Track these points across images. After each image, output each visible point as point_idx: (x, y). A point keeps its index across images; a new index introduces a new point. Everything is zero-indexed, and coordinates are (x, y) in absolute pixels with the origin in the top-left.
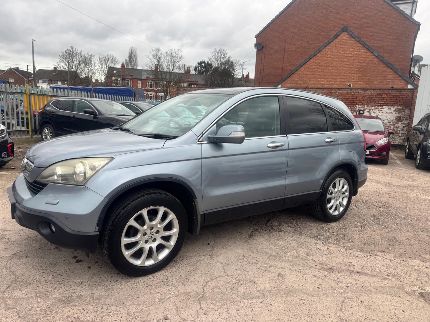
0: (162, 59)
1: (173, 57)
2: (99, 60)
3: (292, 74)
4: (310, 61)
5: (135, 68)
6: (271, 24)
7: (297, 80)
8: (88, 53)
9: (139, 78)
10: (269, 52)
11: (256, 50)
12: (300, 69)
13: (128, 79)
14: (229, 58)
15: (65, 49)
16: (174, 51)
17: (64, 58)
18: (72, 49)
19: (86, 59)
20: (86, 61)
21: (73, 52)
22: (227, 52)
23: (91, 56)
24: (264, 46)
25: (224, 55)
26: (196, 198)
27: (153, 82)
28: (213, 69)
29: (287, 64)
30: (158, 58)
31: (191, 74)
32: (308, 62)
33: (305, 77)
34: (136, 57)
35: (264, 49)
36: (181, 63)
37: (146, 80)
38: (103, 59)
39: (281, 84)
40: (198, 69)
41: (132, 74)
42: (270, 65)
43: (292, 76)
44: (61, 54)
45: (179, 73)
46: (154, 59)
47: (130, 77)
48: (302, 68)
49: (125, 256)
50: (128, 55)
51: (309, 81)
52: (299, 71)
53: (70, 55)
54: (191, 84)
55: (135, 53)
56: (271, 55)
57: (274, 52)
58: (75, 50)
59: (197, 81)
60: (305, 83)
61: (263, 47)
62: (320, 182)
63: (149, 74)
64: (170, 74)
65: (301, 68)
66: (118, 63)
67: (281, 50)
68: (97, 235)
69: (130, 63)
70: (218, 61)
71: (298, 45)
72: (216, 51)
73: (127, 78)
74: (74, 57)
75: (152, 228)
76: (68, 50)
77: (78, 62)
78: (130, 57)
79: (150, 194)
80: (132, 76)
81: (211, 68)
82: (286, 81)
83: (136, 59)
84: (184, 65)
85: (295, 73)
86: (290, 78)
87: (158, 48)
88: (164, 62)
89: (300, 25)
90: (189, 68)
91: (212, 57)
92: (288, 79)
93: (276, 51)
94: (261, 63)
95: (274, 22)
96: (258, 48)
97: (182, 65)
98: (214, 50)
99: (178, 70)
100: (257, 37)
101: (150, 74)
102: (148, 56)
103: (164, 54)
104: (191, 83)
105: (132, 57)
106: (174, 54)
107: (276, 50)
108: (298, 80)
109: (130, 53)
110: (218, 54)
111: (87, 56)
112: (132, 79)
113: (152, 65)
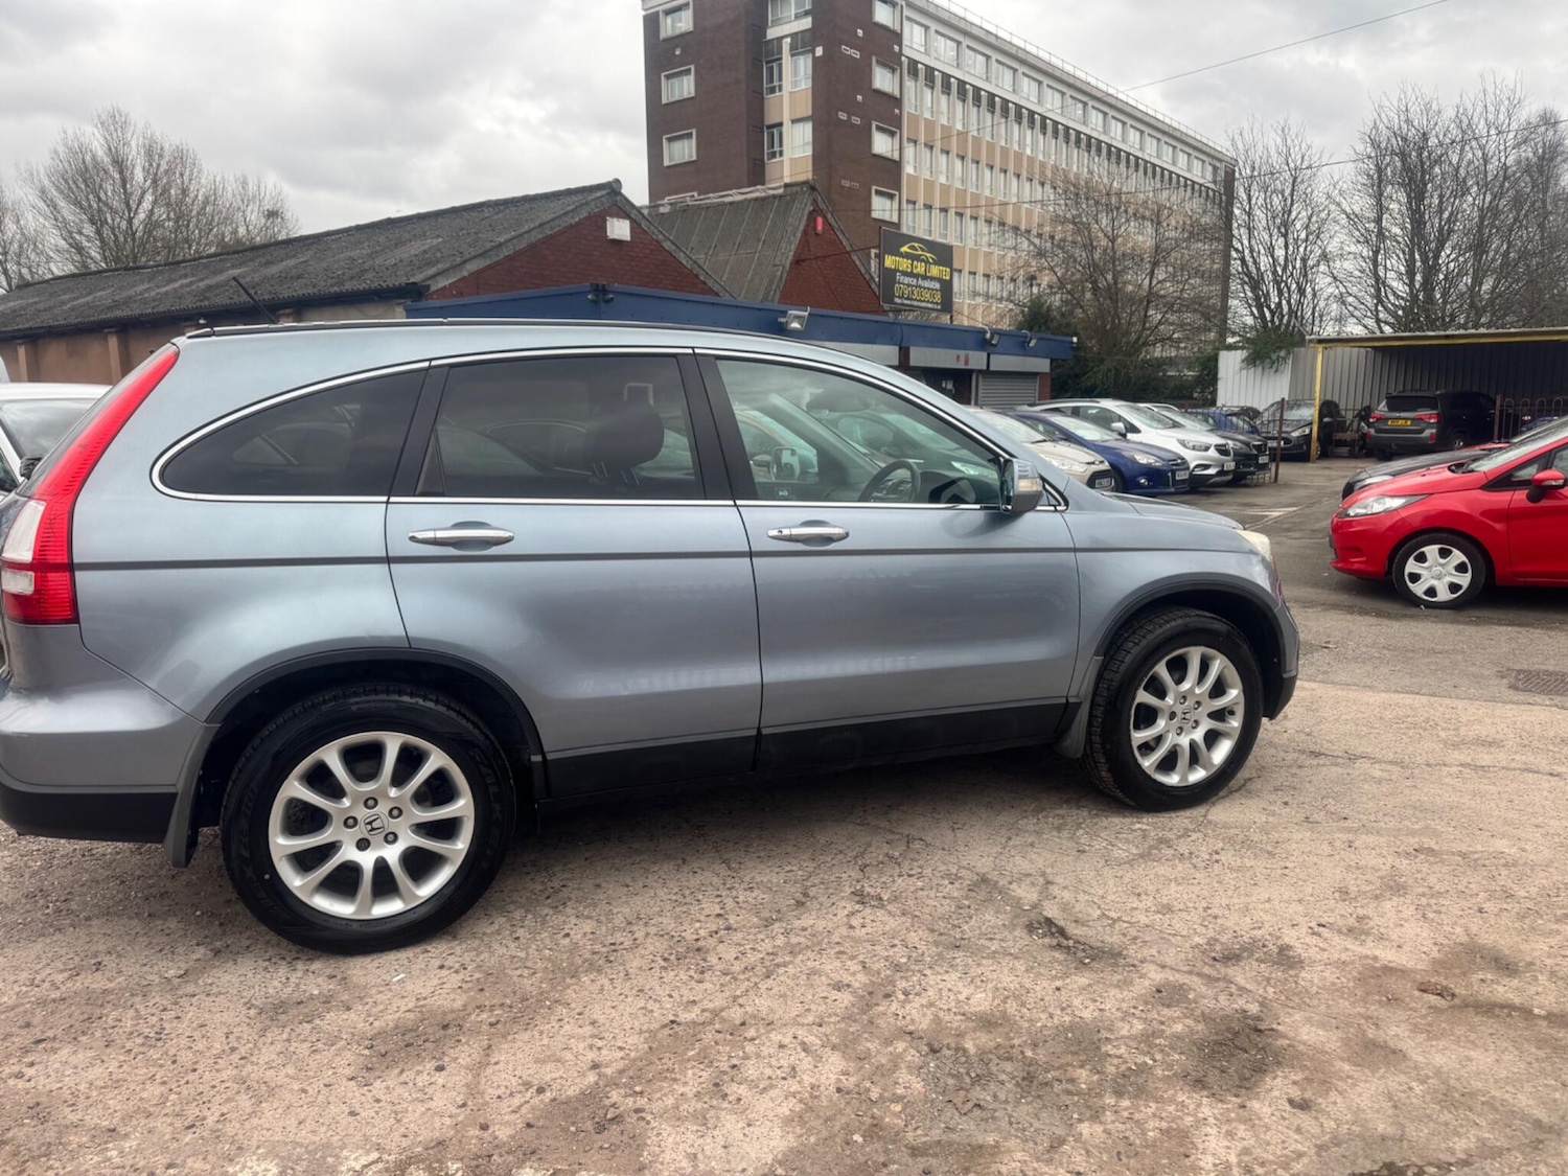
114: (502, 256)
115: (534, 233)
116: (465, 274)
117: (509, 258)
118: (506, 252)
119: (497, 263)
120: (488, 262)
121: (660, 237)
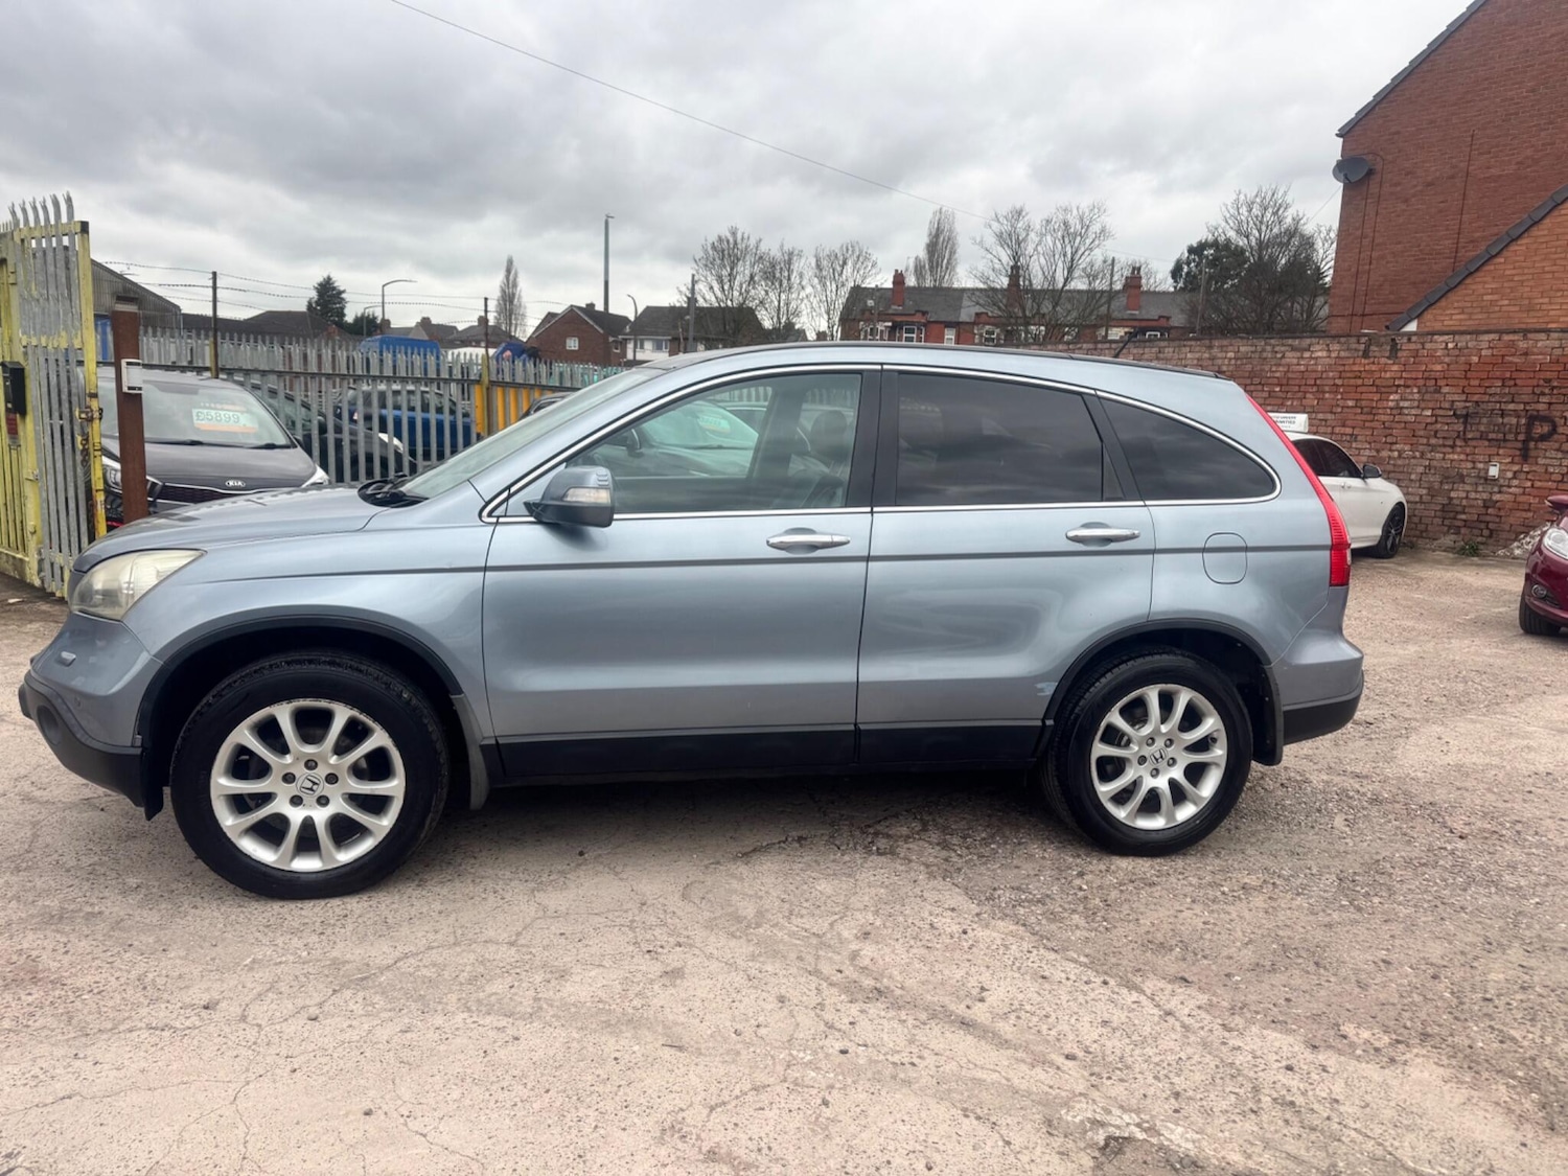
0: (1030, 249)
1: (1072, 235)
2: (814, 264)
3: (1471, 273)
4: (1556, 213)
5: (945, 285)
6: (1409, 74)
7: (1489, 297)
8: (782, 246)
9: (951, 318)
10: (1399, 189)
11: (1341, 185)
12: (1505, 253)
13: (913, 323)
14: (1296, 221)
15: (713, 238)
16: (1075, 212)
17: (709, 264)
18: (734, 234)
19: (773, 266)
20: (776, 272)
21: (736, 243)
22: (1289, 199)
23: (791, 254)
24: (1378, 167)
25: (1275, 213)
26: (460, 691)
27: (997, 331)
28: (1249, 270)
29: (1477, 235)
30: (1013, 241)
31: (1148, 292)
32: (1547, 221)
33: (1531, 283)
34: (954, 244)
35: (1376, 178)
36: (1098, 256)
37: (974, 324)
38: (825, 263)
39: (1418, 317)
40: (1186, 269)
41: (924, 309)
42: (1400, 243)
43: (1468, 281)
44: (700, 254)
45: (1088, 292)
46: (1000, 249)
47: (918, 318)
48: (1520, 247)
49: (225, 830)
50: (925, 240)
51: (1546, 300)
52: (1502, 260)
53: (725, 255)
54: (1143, 331)
55: (951, 231)
56: (1406, 201)
57: (1419, 188)
58: (743, 239)
59: (1168, 318)
60: (1530, 309)
61: (1370, 172)
62: (1042, 690)
63: (978, 303)
64: (1056, 295)
65: (1513, 247)
66: (874, 271)
67: (1452, 177)
68: (136, 756)
69: (931, 268)
70: (1247, 237)
71: (1529, 152)
72: (1242, 197)
73: (908, 323)
74: (738, 260)
75: (311, 764)
76: (720, 239)
77: (748, 278)
78: (933, 248)
79: (299, 662)
80: (924, 313)
81: (1240, 265)
82: (1443, 303)
83: (953, 253)
84: (1113, 260)
85: (1486, 268)
86: (1461, 291)
87: (1018, 207)
88: (1035, 257)
89: (1542, 63)
90: (1139, 269)
91: (1224, 224)
92: (1452, 297)
93: (1429, 184)
94: (1363, 236)
95: (1425, 67)
96: (1346, 177)
97: (1105, 262)
98: (1235, 197)
99: (1086, 280)
100: (1346, 133)
101: (981, 302)
102: (978, 240)
103: (1038, 227)
104: (1144, 324)
105: (939, 247)
106: (1075, 225)
107: (1429, 179)
108: (1495, 297)
109: (934, 232)
110: (1250, 211)
111: (778, 255)
112: (925, 325)
113: (991, 272)
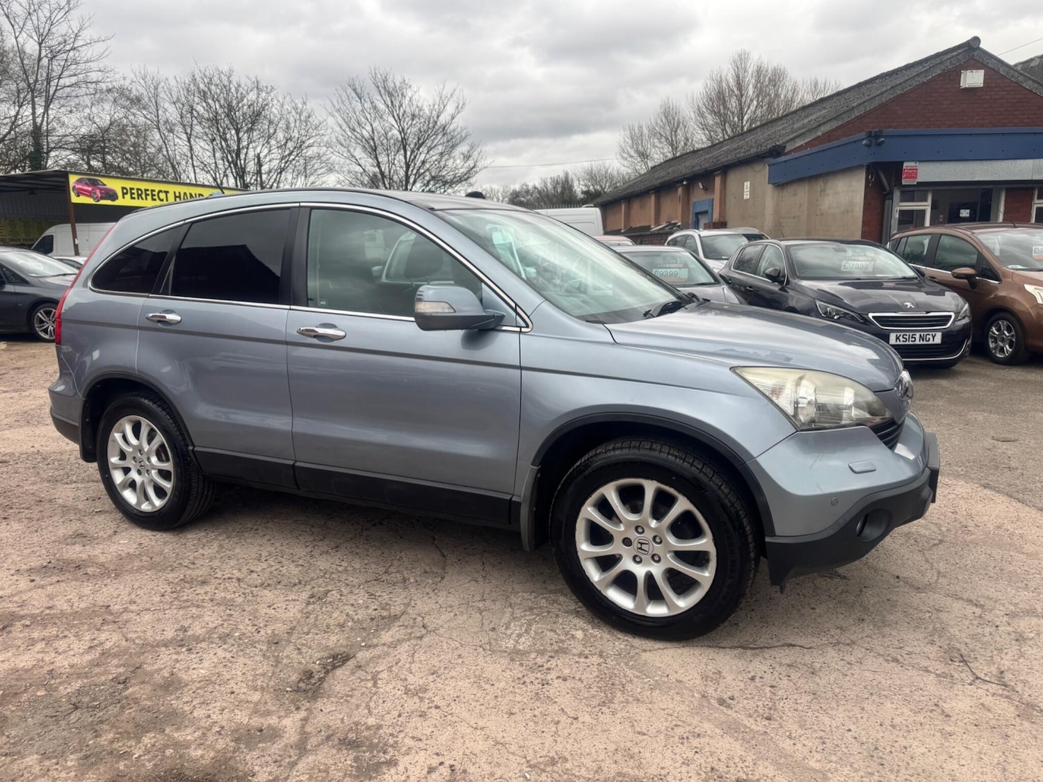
114: (853, 117)
115: (885, 95)
116: (819, 134)
117: (859, 118)
118: (856, 113)
119: (848, 123)
120: (840, 123)
121: (1020, 78)
